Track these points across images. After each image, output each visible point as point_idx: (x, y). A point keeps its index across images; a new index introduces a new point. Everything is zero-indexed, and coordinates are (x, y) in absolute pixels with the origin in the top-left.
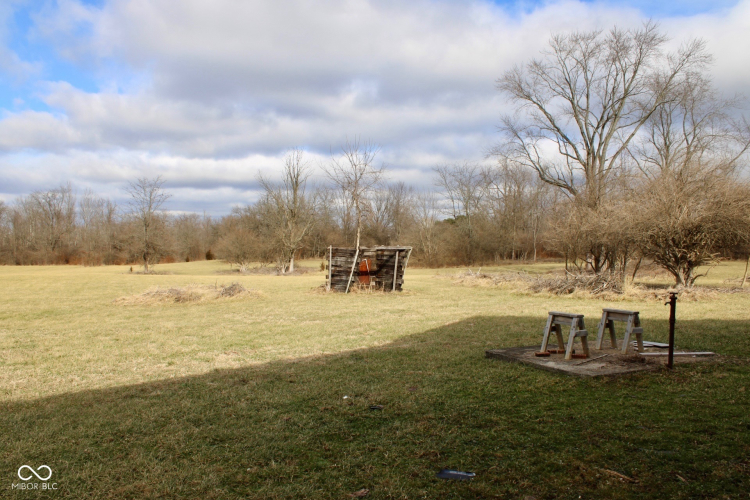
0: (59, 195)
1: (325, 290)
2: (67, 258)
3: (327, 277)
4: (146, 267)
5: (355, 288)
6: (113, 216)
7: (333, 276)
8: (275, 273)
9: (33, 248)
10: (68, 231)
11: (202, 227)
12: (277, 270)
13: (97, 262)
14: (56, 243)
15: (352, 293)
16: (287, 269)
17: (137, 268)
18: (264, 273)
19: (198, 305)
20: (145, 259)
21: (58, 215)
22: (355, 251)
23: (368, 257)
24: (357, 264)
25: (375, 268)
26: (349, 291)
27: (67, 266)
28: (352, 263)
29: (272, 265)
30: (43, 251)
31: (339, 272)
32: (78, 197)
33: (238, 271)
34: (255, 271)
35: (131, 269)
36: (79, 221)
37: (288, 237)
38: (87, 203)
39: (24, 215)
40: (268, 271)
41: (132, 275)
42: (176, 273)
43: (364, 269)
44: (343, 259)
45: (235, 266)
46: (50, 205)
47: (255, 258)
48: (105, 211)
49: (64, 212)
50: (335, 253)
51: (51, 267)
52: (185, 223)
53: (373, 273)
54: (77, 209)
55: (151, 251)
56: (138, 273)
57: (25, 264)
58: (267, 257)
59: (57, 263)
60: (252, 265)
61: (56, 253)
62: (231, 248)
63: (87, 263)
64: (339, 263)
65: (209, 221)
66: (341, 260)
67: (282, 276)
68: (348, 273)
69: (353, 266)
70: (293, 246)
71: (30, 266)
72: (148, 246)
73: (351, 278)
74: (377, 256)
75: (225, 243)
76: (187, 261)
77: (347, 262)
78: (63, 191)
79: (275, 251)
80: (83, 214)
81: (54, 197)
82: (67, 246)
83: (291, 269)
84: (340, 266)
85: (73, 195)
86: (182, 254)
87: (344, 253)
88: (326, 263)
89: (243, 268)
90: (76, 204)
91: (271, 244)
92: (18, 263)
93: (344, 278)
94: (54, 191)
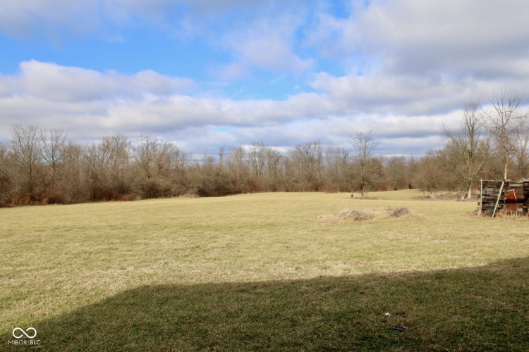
0: (313, 146)
1: (476, 214)
2: (316, 188)
3: (479, 204)
4: (363, 194)
5: (500, 213)
6: (347, 160)
7: (483, 203)
8: (456, 199)
9: (296, 181)
10: (319, 170)
11: (407, 165)
12: (459, 197)
13: (334, 190)
14: (310, 178)
15: (497, 217)
16: (466, 196)
17: (356, 194)
18: (447, 199)
19: (370, 223)
20: (362, 188)
21: (311, 160)
22: (501, 183)
23: (516, 188)
24: (503, 194)
25: (522, 197)
26: (495, 216)
27: (317, 193)
28: (498, 192)
29: (455, 193)
30: (302, 183)
31: (488, 200)
32: (325, 147)
33: (429, 197)
34: (441, 197)
35: (352, 196)
36: (325, 163)
37: (466, 171)
38: (330, 151)
39: (292, 160)
40: (451, 198)
41: (352, 200)
42: (383, 199)
43: (512, 198)
44: (491, 189)
45: (426, 194)
46: (307, 153)
47: (442, 189)
48: (342, 156)
49: (316, 157)
50: (485, 184)
51: (307, 193)
52: (395, 163)
53: (519, 201)
54: (324, 155)
55: (366, 183)
56: (357, 198)
57: (292, 191)
58: (451, 187)
59: (311, 191)
60: (439, 193)
61: (310, 184)
62: (423, 180)
63: (328, 191)
64: (488, 193)
65: (412, 160)
66: (489, 191)
67: (461, 202)
68: (495, 201)
69: (499, 195)
70: (470, 179)
71: (294, 193)
72: (364, 180)
73: (497, 205)
74: (524, 187)
75: (419, 176)
76: (396, 189)
77: (494, 192)
78: (315, 143)
79: (457, 183)
80: (328, 159)
81: (310, 147)
82: (317, 180)
83: (469, 196)
84: (489, 195)
85: (321, 146)
86: (392, 185)
87: (492, 185)
88: (478, 192)
89: (433, 195)
90: (323, 151)
91: (453, 178)
92: (288, 191)
93: (492, 205)
94: (309, 144)
